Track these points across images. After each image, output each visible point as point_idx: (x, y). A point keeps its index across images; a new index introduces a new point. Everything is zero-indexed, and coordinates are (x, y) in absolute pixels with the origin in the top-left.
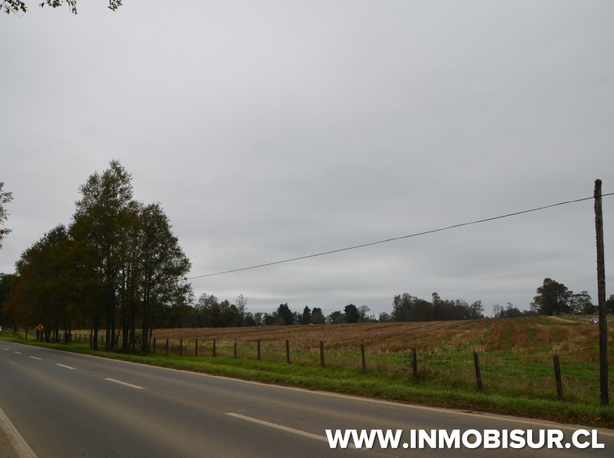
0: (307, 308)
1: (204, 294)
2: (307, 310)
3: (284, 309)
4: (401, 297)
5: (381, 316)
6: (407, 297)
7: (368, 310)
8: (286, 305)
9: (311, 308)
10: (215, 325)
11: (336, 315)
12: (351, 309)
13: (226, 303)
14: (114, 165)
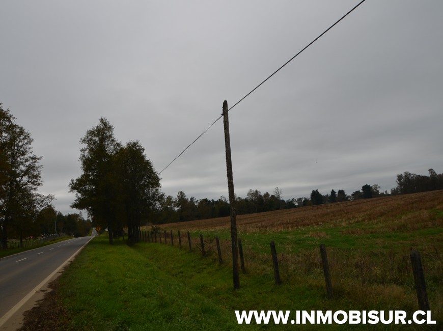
0: (333, 191)
1: (251, 190)
2: (333, 192)
3: (315, 194)
4: (403, 175)
5: (392, 191)
6: (407, 175)
7: (379, 187)
8: (317, 191)
9: (337, 191)
10: (260, 211)
11: (356, 194)
12: (366, 188)
13: (267, 194)
14: (102, 121)
